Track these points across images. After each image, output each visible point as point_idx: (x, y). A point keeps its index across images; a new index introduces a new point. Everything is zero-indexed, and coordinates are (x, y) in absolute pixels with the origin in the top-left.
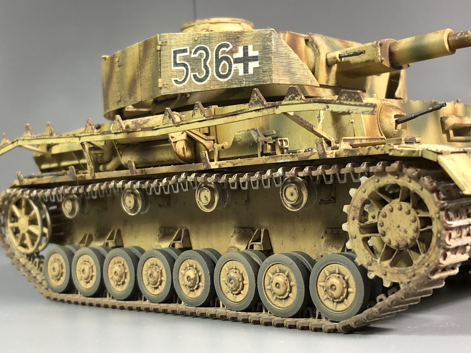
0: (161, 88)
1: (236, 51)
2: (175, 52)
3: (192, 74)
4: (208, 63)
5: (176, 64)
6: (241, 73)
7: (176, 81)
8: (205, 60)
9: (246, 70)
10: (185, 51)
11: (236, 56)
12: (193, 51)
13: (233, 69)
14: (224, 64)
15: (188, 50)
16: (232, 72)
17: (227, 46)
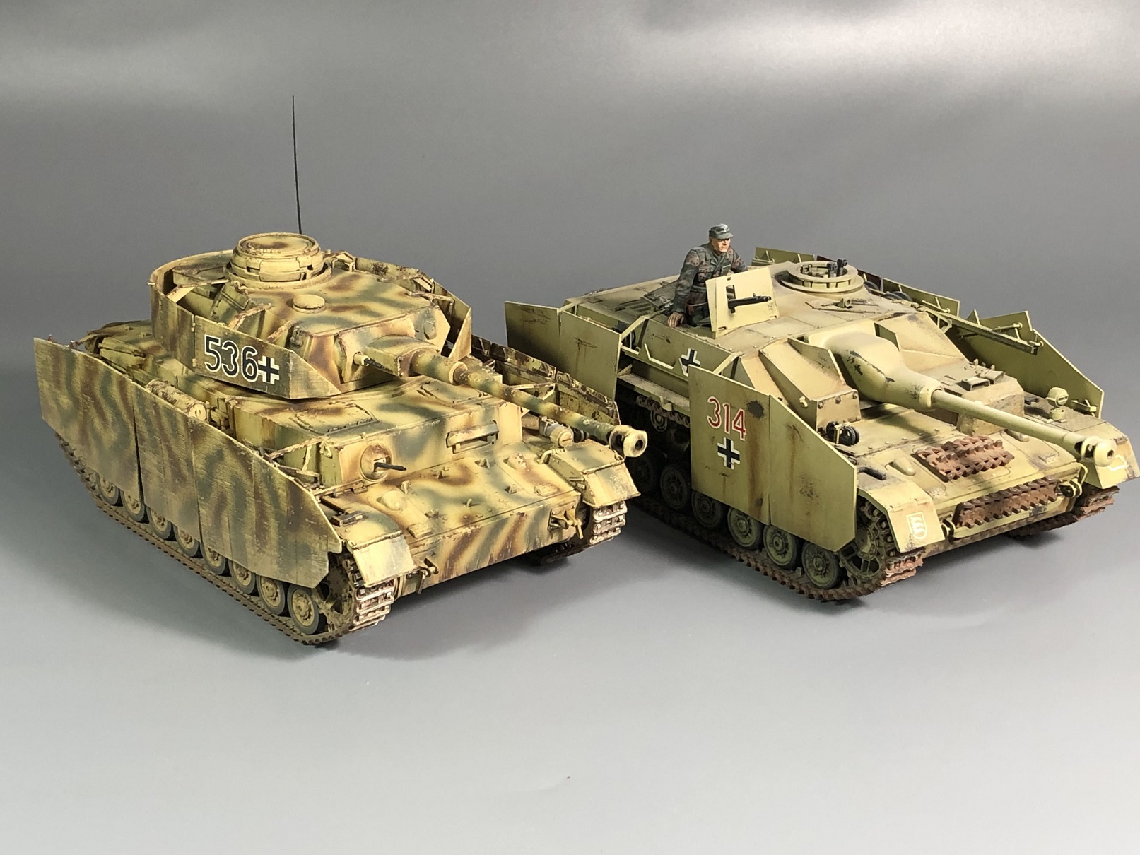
0: (195, 367)
1: (261, 360)
2: (209, 339)
3: (223, 365)
4: (236, 359)
5: (208, 350)
6: (264, 380)
7: (208, 365)
8: (235, 356)
9: (268, 379)
10: (217, 341)
11: (260, 363)
12: (224, 344)
13: (258, 374)
14: (250, 367)
15: (219, 341)
16: (257, 376)
17: (254, 352)
